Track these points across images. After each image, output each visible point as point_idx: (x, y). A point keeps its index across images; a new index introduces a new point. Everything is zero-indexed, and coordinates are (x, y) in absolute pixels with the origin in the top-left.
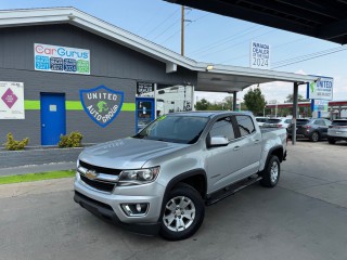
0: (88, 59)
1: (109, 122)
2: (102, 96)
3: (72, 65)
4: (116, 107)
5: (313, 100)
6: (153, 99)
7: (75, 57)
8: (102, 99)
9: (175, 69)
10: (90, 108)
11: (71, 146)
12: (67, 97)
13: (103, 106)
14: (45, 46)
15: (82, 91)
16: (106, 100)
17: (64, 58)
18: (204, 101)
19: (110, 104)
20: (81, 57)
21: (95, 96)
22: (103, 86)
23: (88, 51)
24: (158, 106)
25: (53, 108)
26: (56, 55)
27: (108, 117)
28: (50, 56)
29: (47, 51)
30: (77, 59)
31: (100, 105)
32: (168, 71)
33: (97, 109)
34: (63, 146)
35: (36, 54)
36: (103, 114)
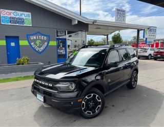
0: (30, 18)
1: (43, 51)
2: (39, 37)
3: (22, 21)
4: (46, 43)
5: (146, 39)
6: (66, 39)
7: (23, 17)
8: (39, 39)
9: (77, 23)
10: (32, 44)
11: (23, 64)
12: (20, 38)
13: (39, 43)
14: (6, 11)
15: (27, 35)
16: (41, 40)
17: (17, 17)
18: (92, 40)
19: (43, 41)
20: (26, 17)
21: (35, 38)
22: (38, 32)
23: (30, 14)
24: (68, 43)
25: (13, 44)
26: (12, 15)
27: (42, 48)
28: (9, 16)
29: (8, 14)
30: (24, 18)
31: (38, 42)
32: (73, 24)
33: (36, 44)
34: (19, 64)
35: (2, 15)
36: (40, 47)
